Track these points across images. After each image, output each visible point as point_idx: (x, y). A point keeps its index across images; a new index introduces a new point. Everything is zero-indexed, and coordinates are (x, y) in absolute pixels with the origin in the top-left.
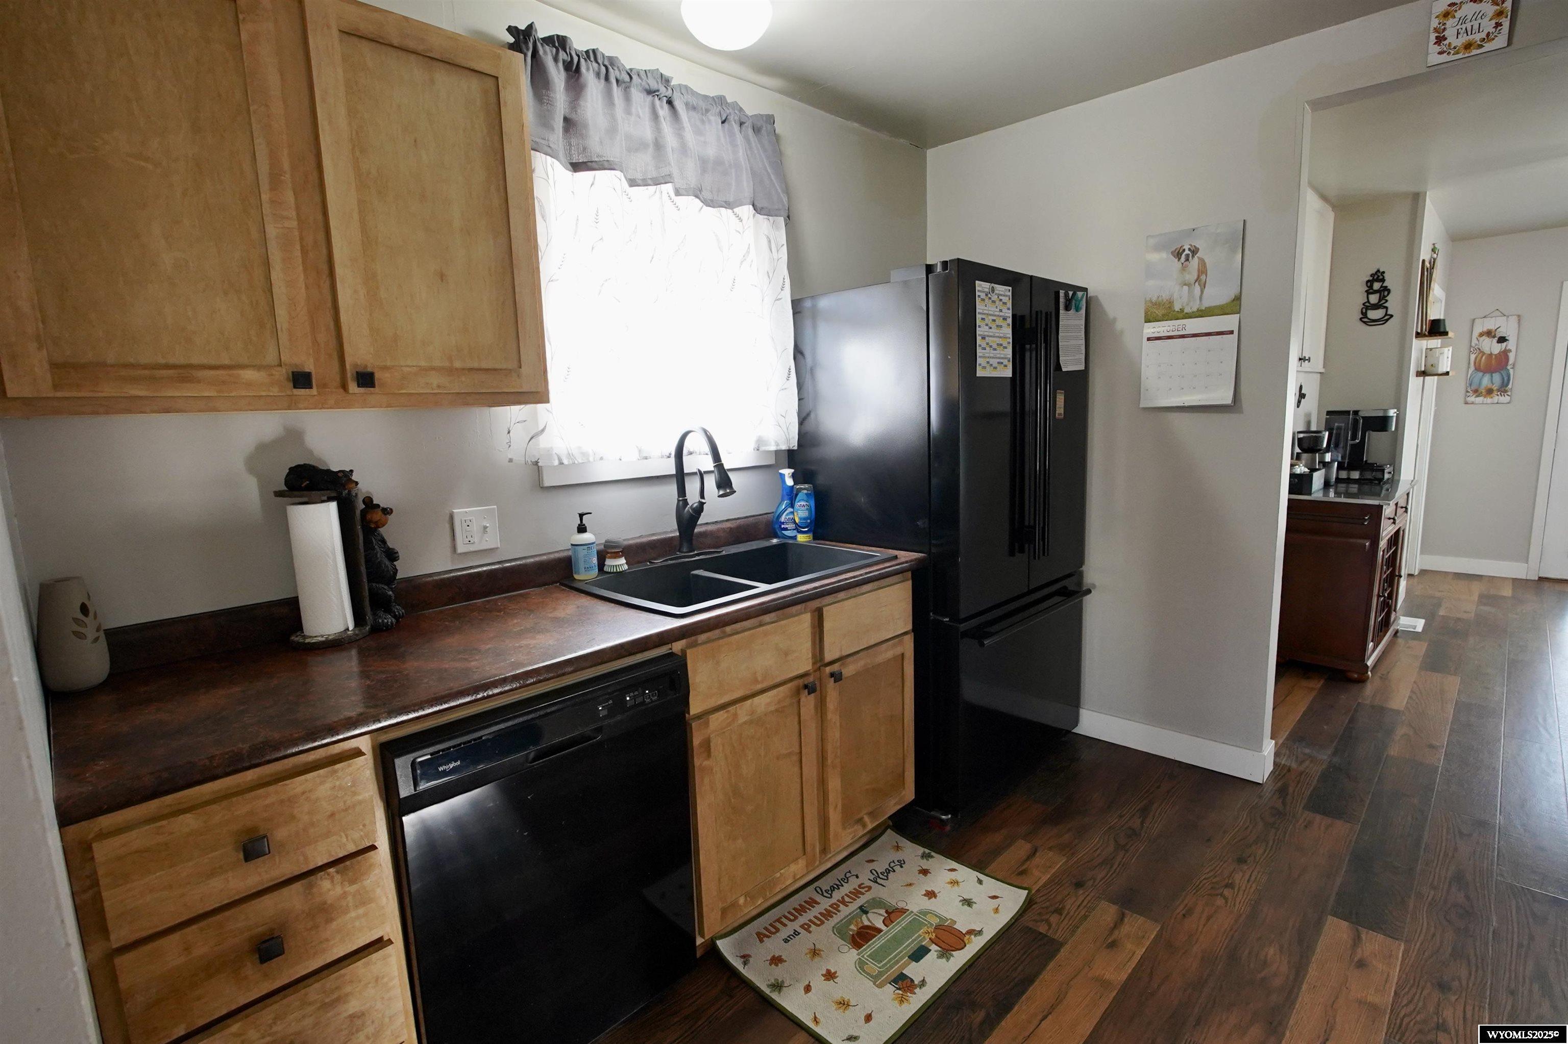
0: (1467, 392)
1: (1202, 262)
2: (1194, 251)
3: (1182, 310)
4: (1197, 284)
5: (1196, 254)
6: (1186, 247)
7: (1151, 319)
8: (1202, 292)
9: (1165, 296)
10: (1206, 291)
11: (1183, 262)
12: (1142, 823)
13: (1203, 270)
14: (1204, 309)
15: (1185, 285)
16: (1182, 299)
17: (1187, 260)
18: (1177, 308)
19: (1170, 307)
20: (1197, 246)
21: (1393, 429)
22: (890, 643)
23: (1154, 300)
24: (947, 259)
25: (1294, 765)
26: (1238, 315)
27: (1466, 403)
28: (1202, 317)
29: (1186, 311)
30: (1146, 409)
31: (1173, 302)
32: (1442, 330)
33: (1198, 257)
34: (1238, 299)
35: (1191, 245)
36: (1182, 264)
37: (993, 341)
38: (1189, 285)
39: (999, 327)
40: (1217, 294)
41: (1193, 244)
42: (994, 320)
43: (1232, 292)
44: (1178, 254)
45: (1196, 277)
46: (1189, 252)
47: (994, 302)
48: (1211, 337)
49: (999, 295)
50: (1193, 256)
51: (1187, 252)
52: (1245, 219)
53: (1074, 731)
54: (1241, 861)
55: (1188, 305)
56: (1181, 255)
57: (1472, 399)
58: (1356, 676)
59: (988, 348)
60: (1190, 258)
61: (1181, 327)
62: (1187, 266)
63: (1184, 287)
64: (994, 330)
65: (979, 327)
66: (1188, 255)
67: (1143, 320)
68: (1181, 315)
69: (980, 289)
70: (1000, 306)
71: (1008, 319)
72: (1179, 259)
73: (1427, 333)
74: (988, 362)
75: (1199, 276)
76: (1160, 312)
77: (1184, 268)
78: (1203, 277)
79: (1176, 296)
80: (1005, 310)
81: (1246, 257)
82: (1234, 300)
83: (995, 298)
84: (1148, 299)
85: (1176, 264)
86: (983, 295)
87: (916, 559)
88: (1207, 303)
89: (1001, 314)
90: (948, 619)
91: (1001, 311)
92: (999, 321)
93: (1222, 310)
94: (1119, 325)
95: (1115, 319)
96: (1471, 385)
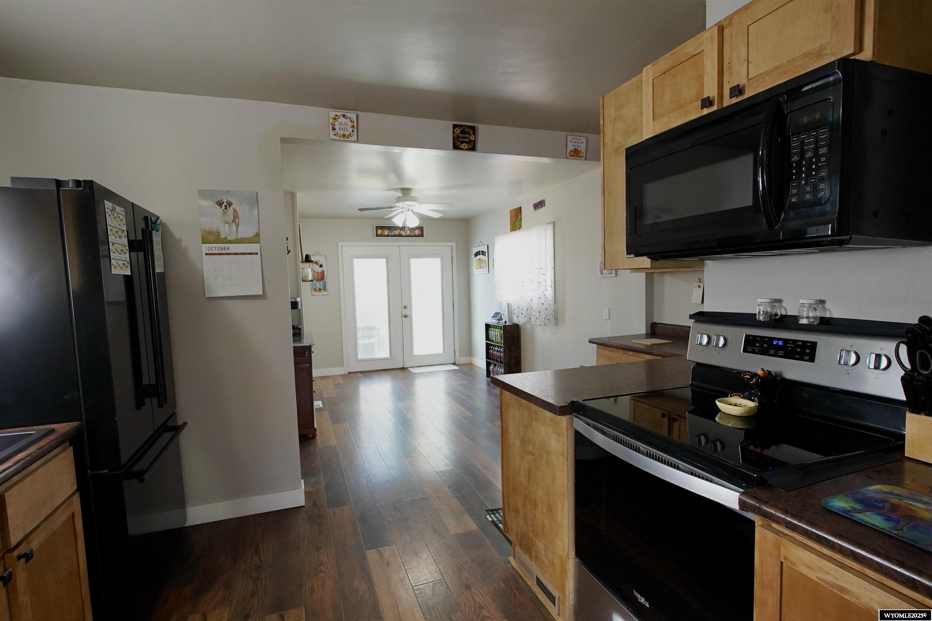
0: (312, 290)
1: (235, 212)
2: (230, 204)
3: (226, 238)
4: (233, 223)
5: (231, 206)
6: (225, 201)
7: (206, 241)
8: (237, 229)
9: (214, 229)
10: (239, 228)
11: (223, 209)
12: (260, 558)
13: (236, 215)
14: (239, 238)
15: (226, 223)
16: (225, 231)
17: (226, 208)
18: (223, 236)
19: (218, 236)
20: (231, 201)
21: (300, 308)
22: (64, 506)
23: (207, 230)
24: (81, 179)
25: (312, 490)
26: (259, 244)
27: (312, 295)
28: (238, 243)
29: (228, 239)
30: (208, 298)
31: (220, 233)
32: (310, 260)
33: (233, 208)
34: (258, 235)
35: (227, 200)
36: (223, 210)
37: (118, 248)
38: (229, 224)
39: (120, 237)
40: (246, 231)
41: (229, 200)
42: (117, 232)
43: (255, 231)
44: (220, 204)
45: (232, 220)
46: (227, 204)
47: (115, 218)
48: (245, 256)
49: (118, 213)
50: (229, 207)
51: (225, 203)
52: (257, 191)
53: (186, 525)
54: (318, 549)
55: (229, 235)
56: (222, 205)
57: (314, 293)
58: (311, 435)
59: (116, 253)
60: (228, 208)
61: (226, 248)
62: (226, 212)
63: (226, 224)
64: (118, 239)
65: (110, 236)
66: (226, 206)
67: (201, 242)
68: (225, 241)
69: (107, 207)
70: (119, 222)
71: (124, 232)
72: (221, 207)
73: (304, 261)
74: (117, 263)
75: (234, 220)
76: (212, 238)
77: (224, 213)
78: (237, 220)
79: (221, 230)
80: (122, 225)
81: (260, 211)
82: (256, 236)
83: (116, 215)
84: (203, 229)
85: (219, 210)
86: (109, 212)
87: (74, 427)
88: (240, 236)
89: (120, 227)
90: (107, 471)
91: (120, 225)
92: (120, 233)
93: (250, 241)
94: (184, 244)
95: (180, 240)
96: (313, 287)
